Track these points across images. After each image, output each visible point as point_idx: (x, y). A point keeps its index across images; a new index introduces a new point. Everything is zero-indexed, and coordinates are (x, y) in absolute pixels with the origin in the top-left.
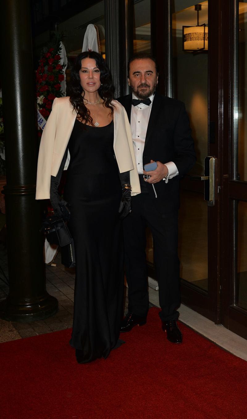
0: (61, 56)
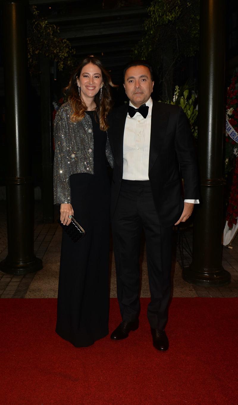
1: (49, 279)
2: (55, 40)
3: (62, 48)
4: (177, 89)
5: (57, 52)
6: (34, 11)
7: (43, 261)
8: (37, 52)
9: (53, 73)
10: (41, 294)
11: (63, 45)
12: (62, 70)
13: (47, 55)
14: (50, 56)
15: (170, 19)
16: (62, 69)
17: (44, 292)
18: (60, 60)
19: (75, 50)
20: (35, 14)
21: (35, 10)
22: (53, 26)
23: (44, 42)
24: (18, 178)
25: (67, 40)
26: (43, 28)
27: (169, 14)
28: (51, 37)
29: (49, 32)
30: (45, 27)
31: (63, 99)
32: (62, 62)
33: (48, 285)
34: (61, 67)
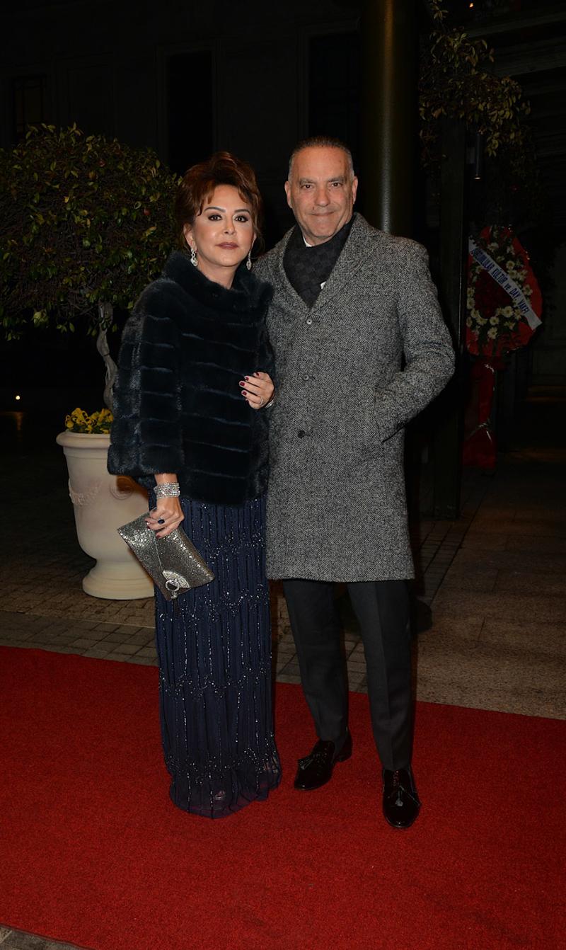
1: (447, 655)
2: (483, 78)
3: (500, 97)
5: (485, 109)
6: (436, 11)
7: (433, 608)
8: (435, 114)
9: (472, 162)
10: (429, 690)
11: (503, 90)
12: (495, 154)
13: (461, 116)
14: (470, 117)
16: (495, 150)
17: (435, 688)
18: (491, 130)
19: (529, 104)
20: (438, 17)
21: (437, 8)
22: (481, 42)
23: (456, 85)
25: (512, 78)
26: (455, 51)
28: (474, 72)
29: (468, 61)
30: (460, 48)
31: (491, 230)
32: (497, 134)
33: (444, 671)
34: (494, 146)
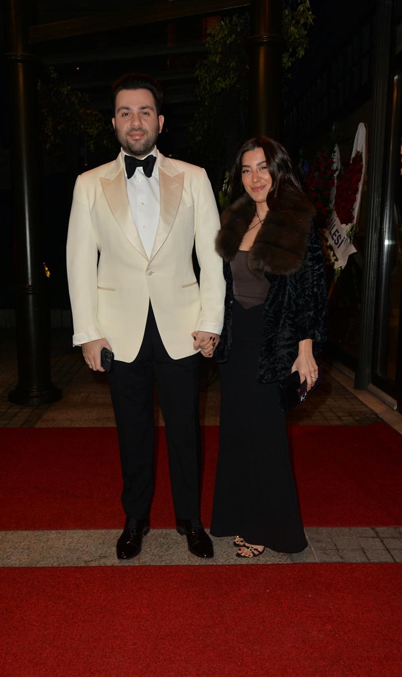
0: (334, 160)
4: (228, 176)
15: (224, 87)
24: (31, 286)
27: (222, 80)
